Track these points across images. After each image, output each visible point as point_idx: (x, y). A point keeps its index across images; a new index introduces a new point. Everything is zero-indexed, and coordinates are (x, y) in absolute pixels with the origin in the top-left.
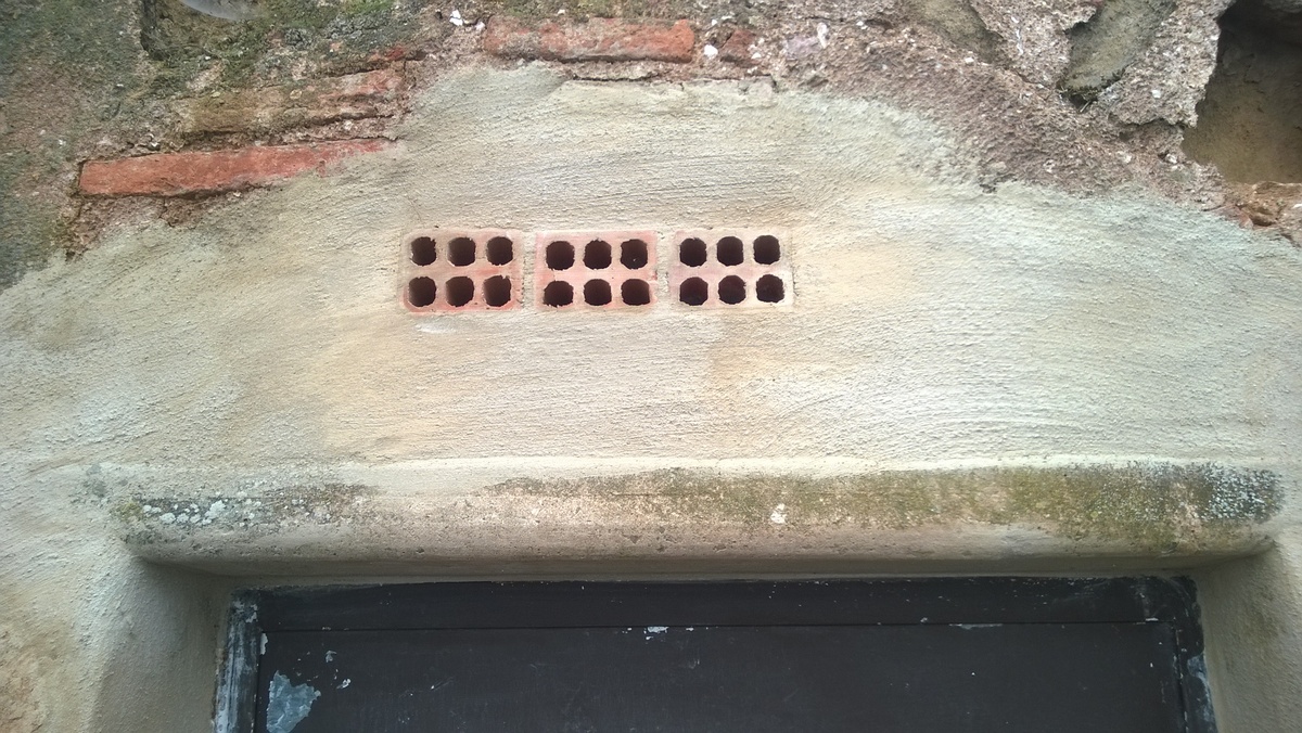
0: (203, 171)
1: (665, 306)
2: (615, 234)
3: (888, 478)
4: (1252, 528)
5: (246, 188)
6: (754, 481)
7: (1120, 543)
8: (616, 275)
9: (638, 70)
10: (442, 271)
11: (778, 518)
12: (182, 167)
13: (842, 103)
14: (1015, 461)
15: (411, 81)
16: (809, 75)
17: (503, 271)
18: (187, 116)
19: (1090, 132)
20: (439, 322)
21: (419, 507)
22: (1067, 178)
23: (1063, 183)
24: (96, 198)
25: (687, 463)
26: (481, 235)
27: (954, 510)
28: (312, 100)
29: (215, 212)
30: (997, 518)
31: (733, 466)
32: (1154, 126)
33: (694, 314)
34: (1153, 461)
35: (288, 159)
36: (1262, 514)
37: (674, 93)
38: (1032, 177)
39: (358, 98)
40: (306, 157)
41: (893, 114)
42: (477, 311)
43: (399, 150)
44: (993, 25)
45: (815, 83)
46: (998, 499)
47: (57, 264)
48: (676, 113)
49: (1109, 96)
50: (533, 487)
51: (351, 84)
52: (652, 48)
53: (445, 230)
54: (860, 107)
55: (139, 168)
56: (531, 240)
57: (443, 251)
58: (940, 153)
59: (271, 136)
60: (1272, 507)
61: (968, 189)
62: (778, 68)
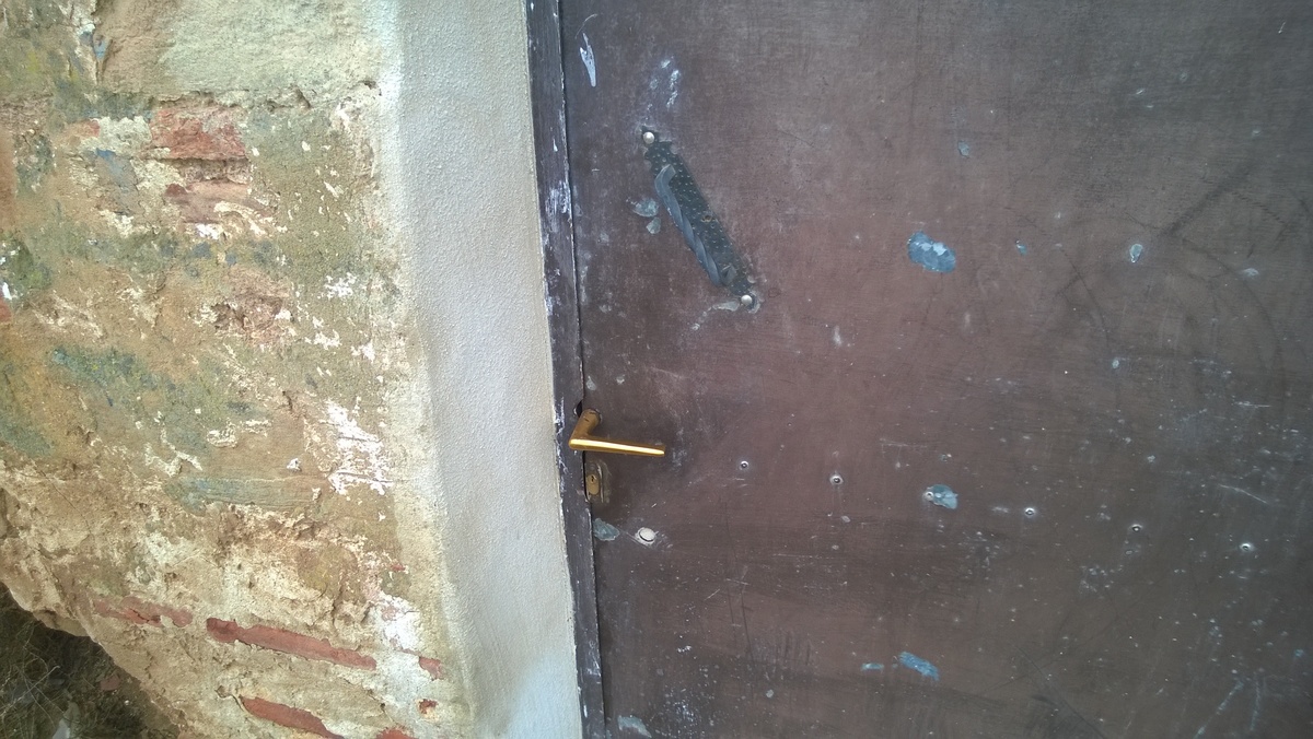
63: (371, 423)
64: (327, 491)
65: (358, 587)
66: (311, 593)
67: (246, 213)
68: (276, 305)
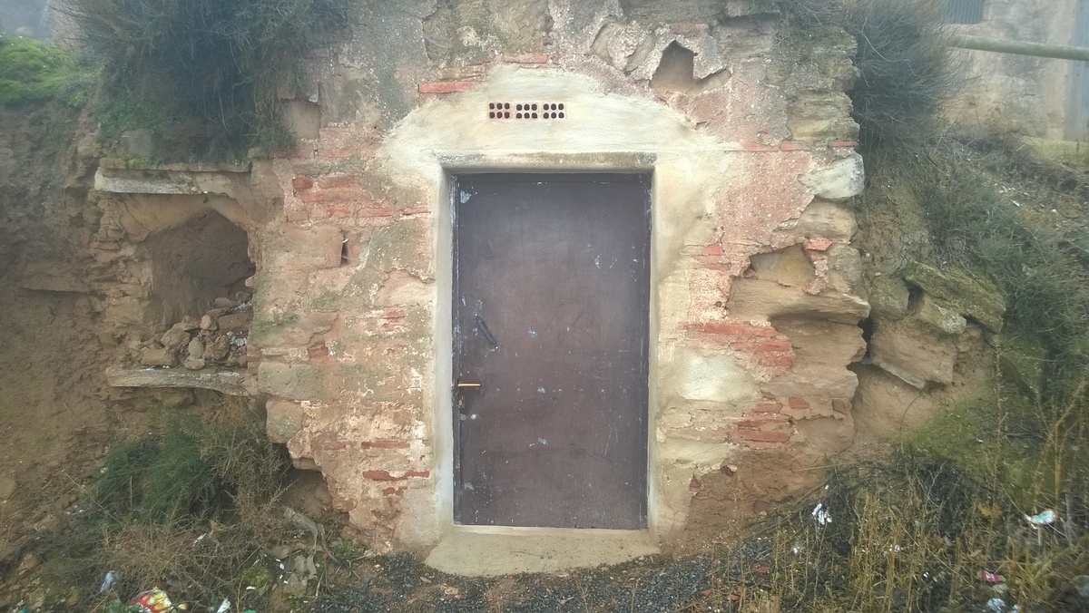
0: (445, 88)
1: (540, 119)
2: (530, 103)
3: (582, 154)
4: (650, 164)
5: (455, 92)
6: (557, 154)
7: (625, 167)
8: (530, 112)
9: (535, 66)
10: (496, 111)
11: (561, 161)
12: (441, 86)
13: (577, 75)
14: (606, 151)
15: (488, 68)
16: (570, 67)
17: (508, 111)
18: (441, 75)
19: (628, 82)
20: (496, 122)
21: (494, 159)
22: (622, 92)
23: (621, 93)
24: (423, 93)
25: (544, 151)
26: (503, 103)
27: (594, 160)
28: (467, 72)
29: (449, 97)
30: (602, 162)
31: (553, 152)
32: (642, 80)
33: (546, 120)
34: (633, 151)
35: (463, 85)
36: (652, 162)
37: (543, 71)
38: (615, 92)
39: (476, 72)
40: (467, 85)
41: (588, 78)
42: (503, 119)
43: (486, 84)
44: (611, 55)
45: (572, 70)
46: (602, 158)
47: (417, 107)
48: (543, 76)
49: (633, 73)
50: (516, 155)
51: (475, 68)
52: (538, 61)
53: (496, 102)
54: (581, 76)
55: (432, 86)
56: (513, 104)
57: (496, 106)
58: (597, 87)
59: (459, 80)
60: (655, 160)
61: (602, 95)
62: (565, 65)
63: (421, 372)
64: (406, 394)
65: (409, 420)
66: (395, 426)
67: (401, 327)
68: (403, 347)
